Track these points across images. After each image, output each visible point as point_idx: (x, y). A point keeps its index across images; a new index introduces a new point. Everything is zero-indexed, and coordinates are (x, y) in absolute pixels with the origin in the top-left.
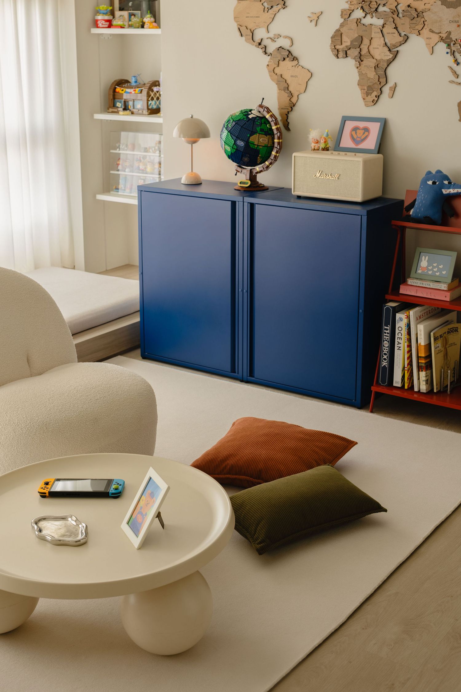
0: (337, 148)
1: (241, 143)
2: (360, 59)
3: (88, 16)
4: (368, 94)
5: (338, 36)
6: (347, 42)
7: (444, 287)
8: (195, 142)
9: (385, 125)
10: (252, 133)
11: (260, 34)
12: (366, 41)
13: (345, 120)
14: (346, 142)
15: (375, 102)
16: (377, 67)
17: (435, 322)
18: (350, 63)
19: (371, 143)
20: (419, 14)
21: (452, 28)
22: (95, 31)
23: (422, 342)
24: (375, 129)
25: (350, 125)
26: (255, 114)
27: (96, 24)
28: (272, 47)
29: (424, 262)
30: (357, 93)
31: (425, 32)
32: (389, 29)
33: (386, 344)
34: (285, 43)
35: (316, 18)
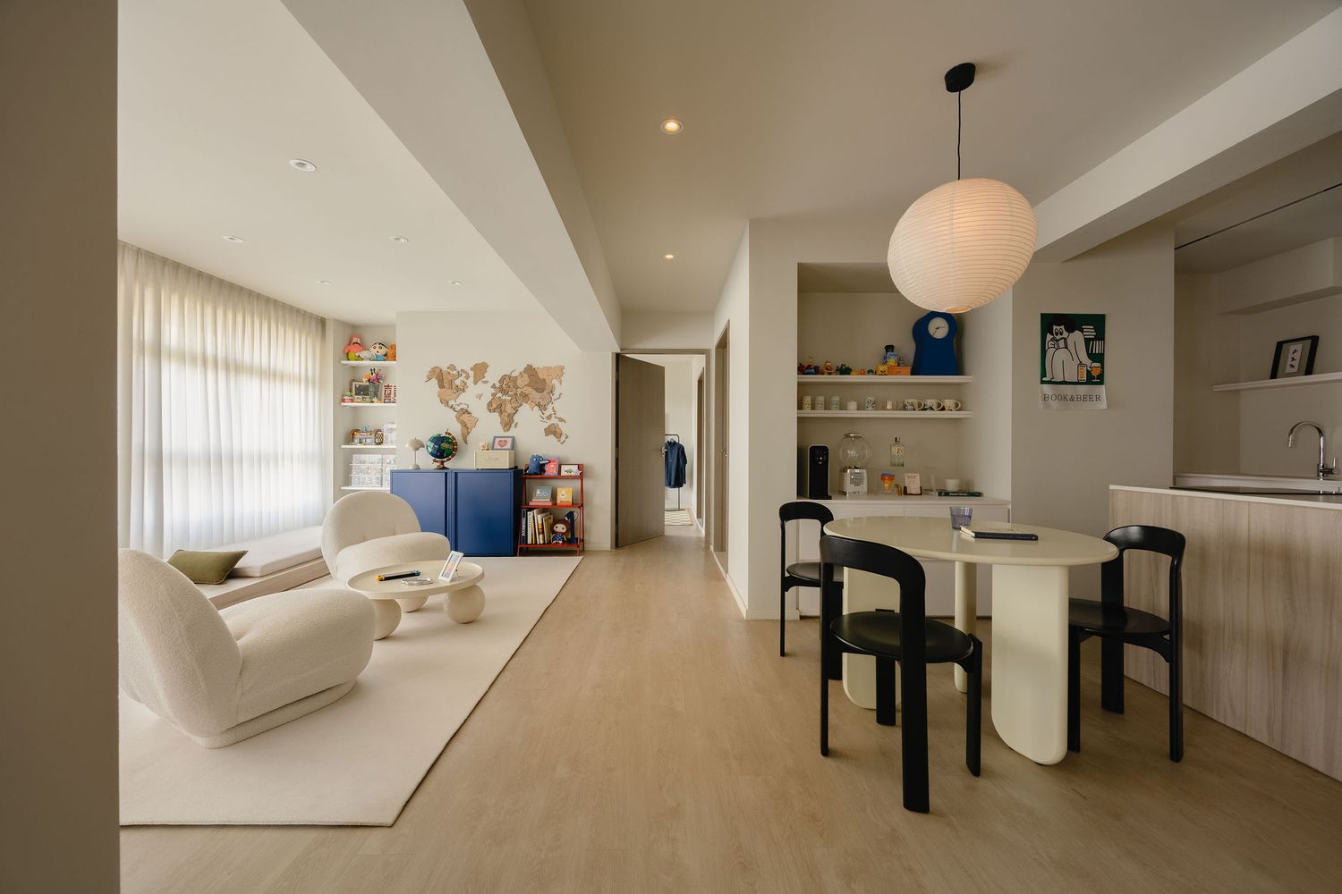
0: (493, 449)
1: (436, 448)
2: (501, 413)
3: (339, 396)
4: (505, 426)
5: (490, 404)
6: (494, 406)
7: (548, 500)
8: (417, 449)
9: (513, 438)
10: (441, 444)
11: (451, 403)
12: (503, 406)
13: (495, 437)
14: (497, 446)
15: (508, 430)
16: (509, 416)
17: (544, 515)
18: (496, 414)
19: (509, 446)
20: (526, 395)
21: (540, 400)
22: (343, 404)
23: (540, 522)
24: (510, 440)
25: (497, 440)
27: (344, 401)
28: (458, 408)
29: (538, 492)
30: (500, 427)
31: (529, 402)
32: (514, 400)
33: (524, 526)
34: (465, 407)
35: (480, 397)
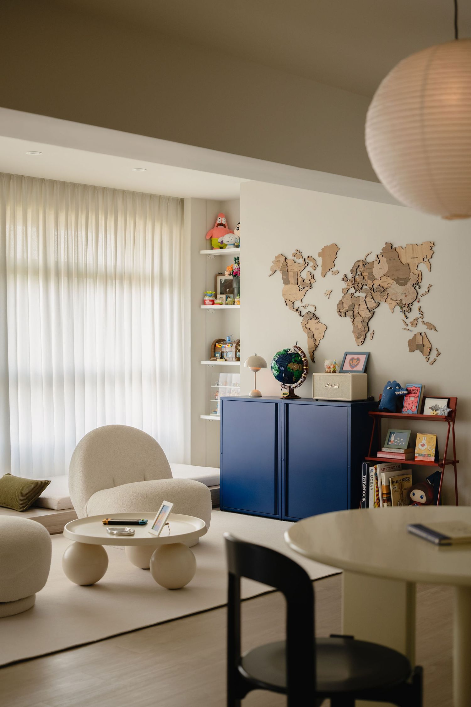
0: (342, 371)
1: (282, 368)
2: (354, 317)
3: (199, 297)
4: (358, 338)
5: (341, 304)
6: (346, 307)
7: (402, 451)
8: (257, 370)
9: (369, 356)
10: (289, 362)
11: (298, 304)
12: (357, 307)
13: (346, 354)
14: (347, 367)
15: (363, 343)
16: (363, 321)
17: (393, 473)
18: (348, 320)
19: (360, 367)
20: (385, 290)
21: (403, 297)
22: (203, 307)
23: (384, 484)
24: (363, 358)
25: (349, 357)
26: (292, 351)
27: (204, 303)
28: (304, 312)
29: (392, 439)
30: (353, 337)
31: (388, 300)
32: (369, 299)
33: (364, 487)
34: (312, 309)
35: (329, 295)
